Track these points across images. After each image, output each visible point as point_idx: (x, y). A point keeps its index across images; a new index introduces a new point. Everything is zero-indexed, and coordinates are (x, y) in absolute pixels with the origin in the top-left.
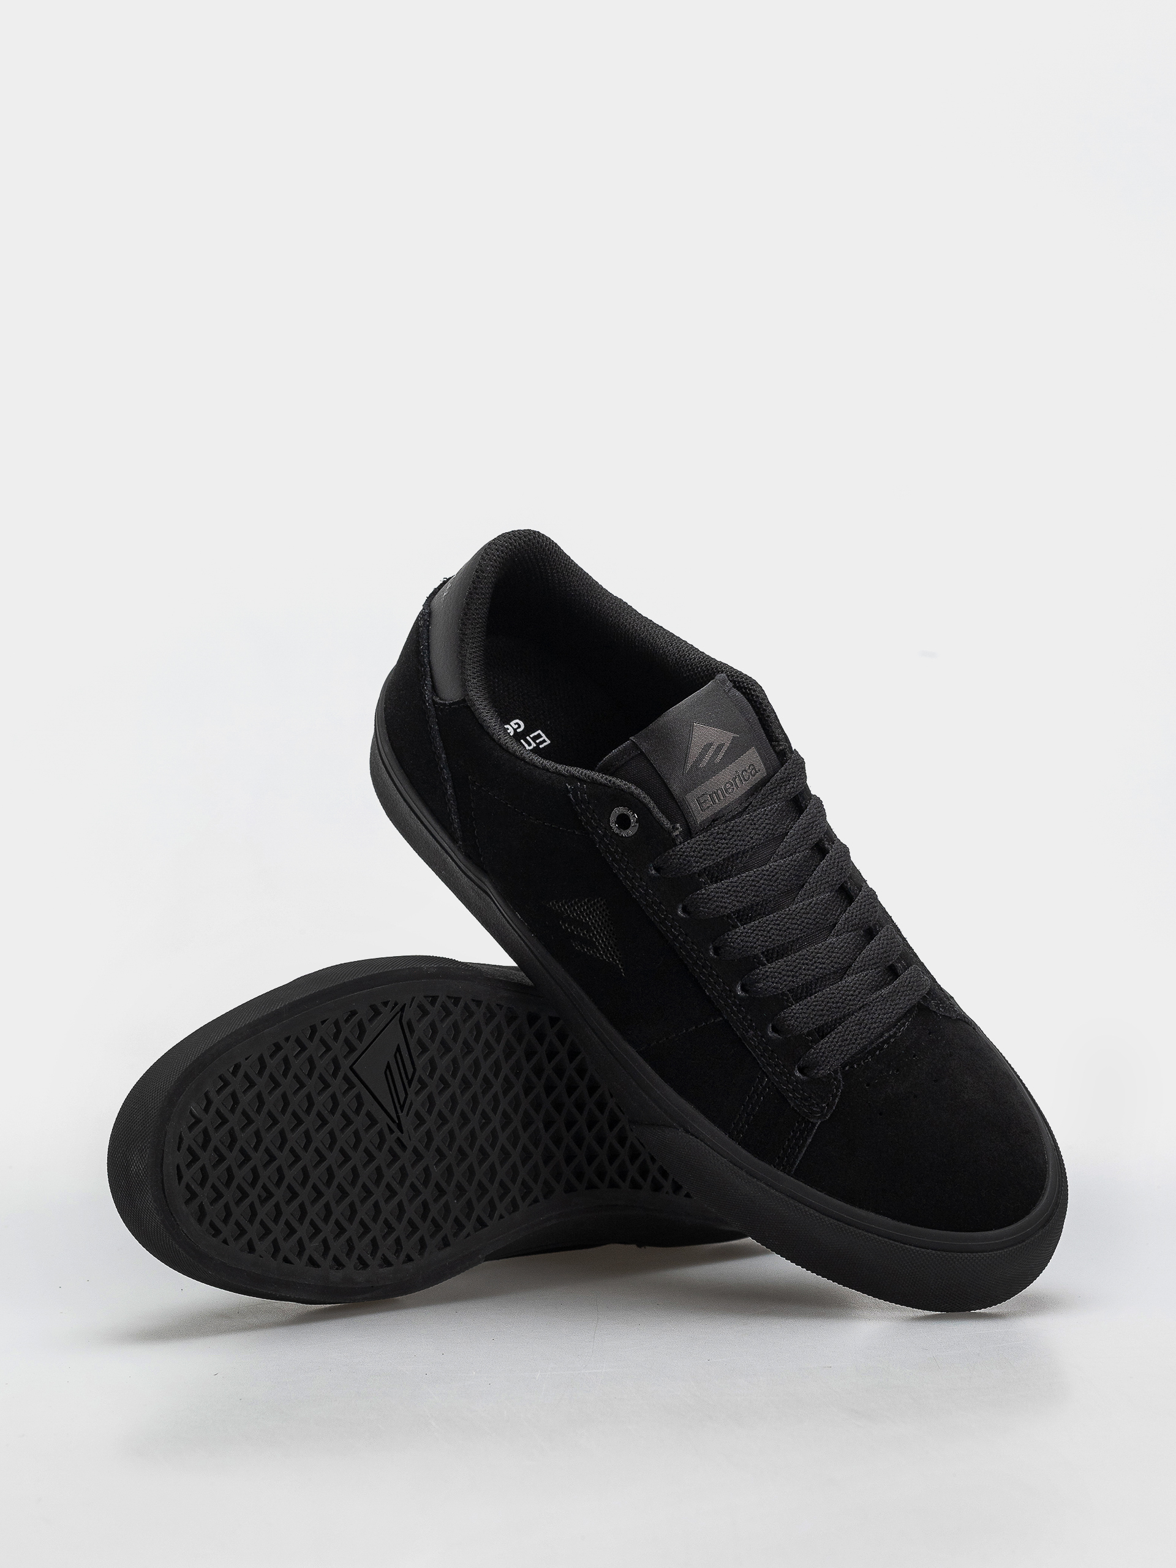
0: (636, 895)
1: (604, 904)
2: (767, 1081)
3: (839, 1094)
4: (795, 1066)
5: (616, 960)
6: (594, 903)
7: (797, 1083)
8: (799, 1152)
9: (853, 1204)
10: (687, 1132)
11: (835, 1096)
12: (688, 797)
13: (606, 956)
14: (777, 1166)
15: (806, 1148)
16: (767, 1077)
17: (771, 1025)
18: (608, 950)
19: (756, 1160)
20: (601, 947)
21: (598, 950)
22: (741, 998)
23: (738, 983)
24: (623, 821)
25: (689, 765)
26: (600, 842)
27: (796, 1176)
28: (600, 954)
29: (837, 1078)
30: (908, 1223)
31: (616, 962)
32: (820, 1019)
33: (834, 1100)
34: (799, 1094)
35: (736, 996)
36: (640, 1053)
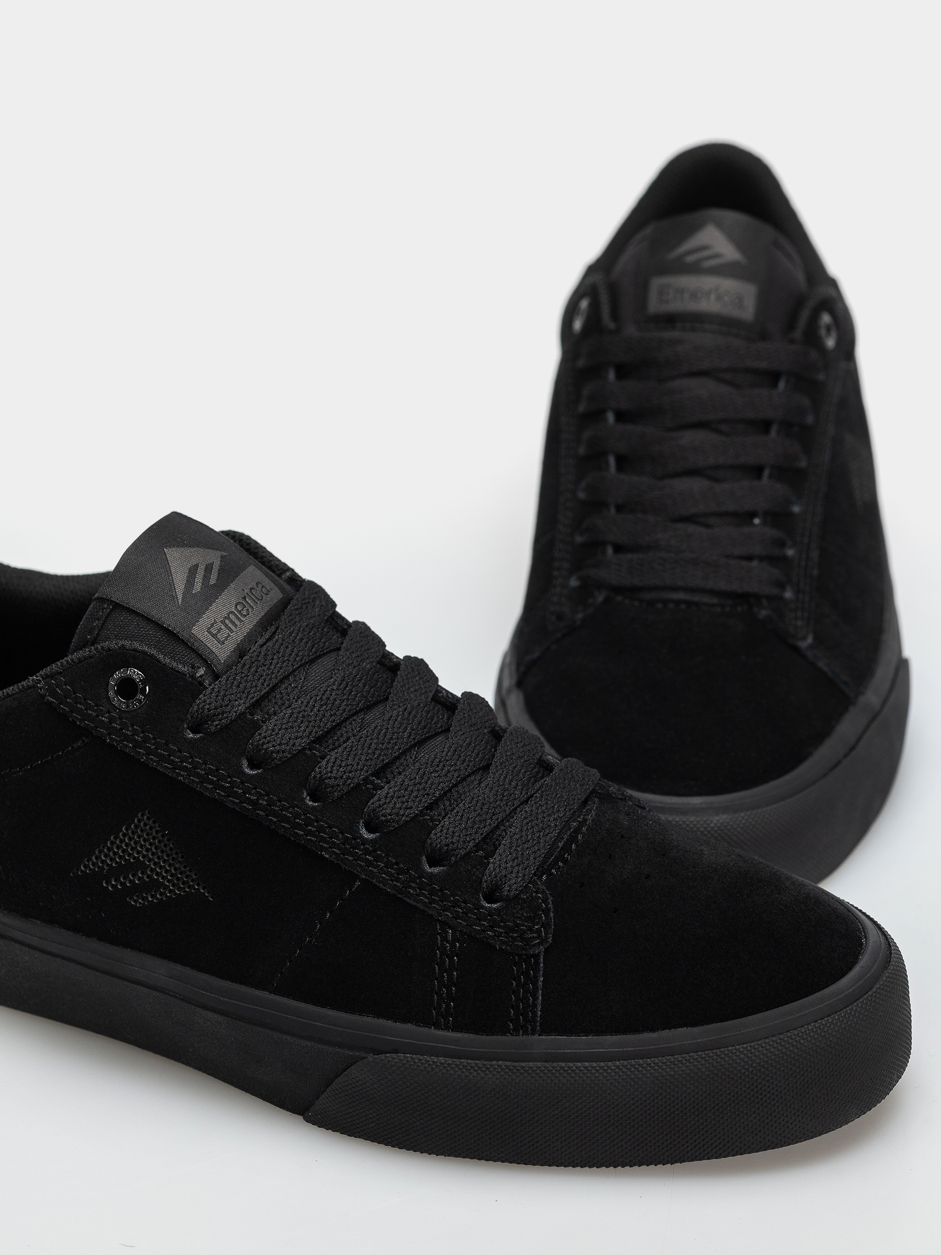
0: (182, 776)
1: (148, 819)
2: (452, 933)
3: (550, 906)
4: (479, 895)
5: (193, 886)
6: (136, 827)
7: (491, 916)
8: (535, 998)
9: (636, 1031)
10: (378, 1052)
11: (546, 912)
12: (195, 630)
13: (179, 889)
14: (515, 1032)
15: (540, 992)
16: (450, 928)
17: (424, 858)
18: (178, 879)
19: (484, 1037)
20: (169, 881)
21: (166, 887)
22: (373, 842)
23: (359, 823)
24: (127, 688)
25: (180, 597)
26: (110, 734)
27: (544, 1031)
28: (170, 891)
29: (539, 889)
30: (716, 1023)
31: (195, 889)
32: (482, 826)
33: (547, 916)
34: (500, 927)
35: (365, 841)
36: (276, 992)
